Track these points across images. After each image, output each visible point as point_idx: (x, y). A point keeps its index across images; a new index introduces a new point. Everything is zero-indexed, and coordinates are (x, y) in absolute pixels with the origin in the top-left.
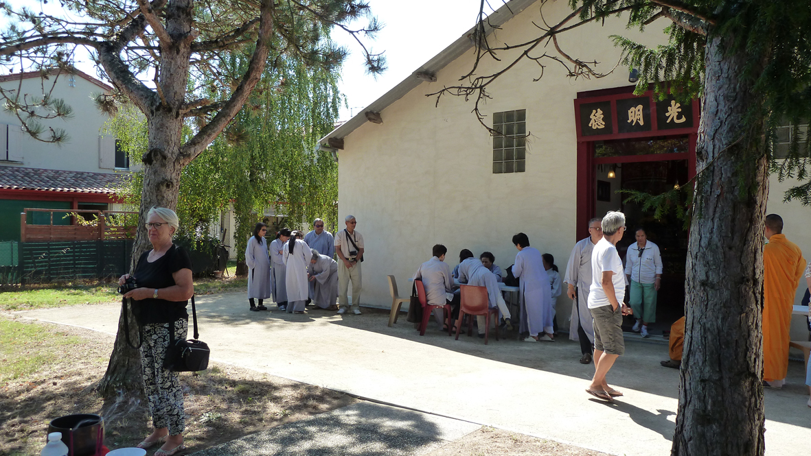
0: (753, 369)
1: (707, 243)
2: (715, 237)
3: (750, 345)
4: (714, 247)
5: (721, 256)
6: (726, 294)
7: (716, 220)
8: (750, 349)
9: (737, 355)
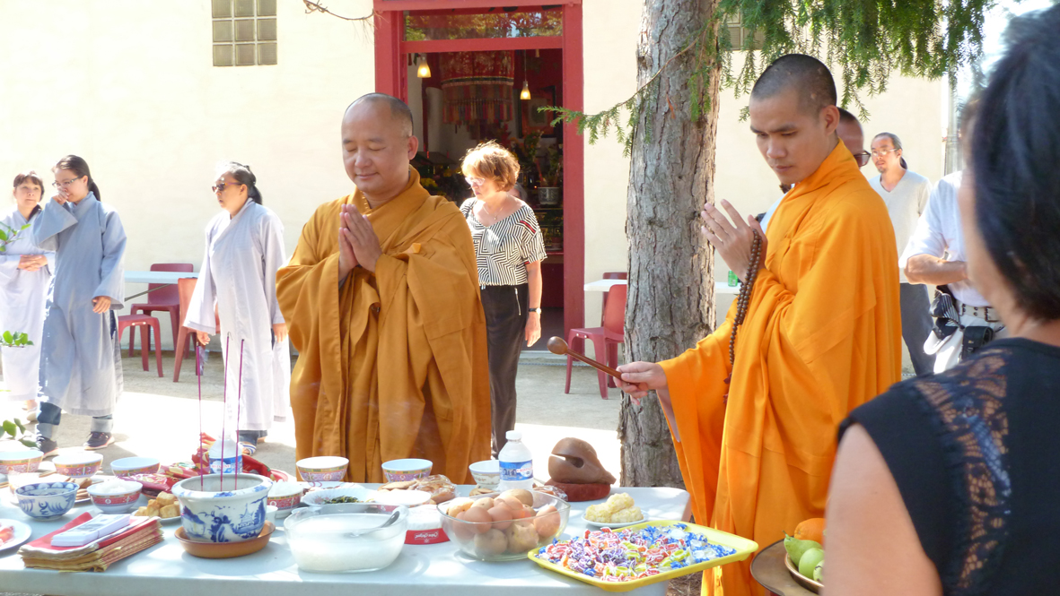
0: (706, 320)
1: (653, 171)
2: (662, 163)
3: (703, 291)
4: (662, 176)
5: (670, 187)
6: (676, 232)
7: (664, 143)
8: (703, 296)
9: (689, 305)
